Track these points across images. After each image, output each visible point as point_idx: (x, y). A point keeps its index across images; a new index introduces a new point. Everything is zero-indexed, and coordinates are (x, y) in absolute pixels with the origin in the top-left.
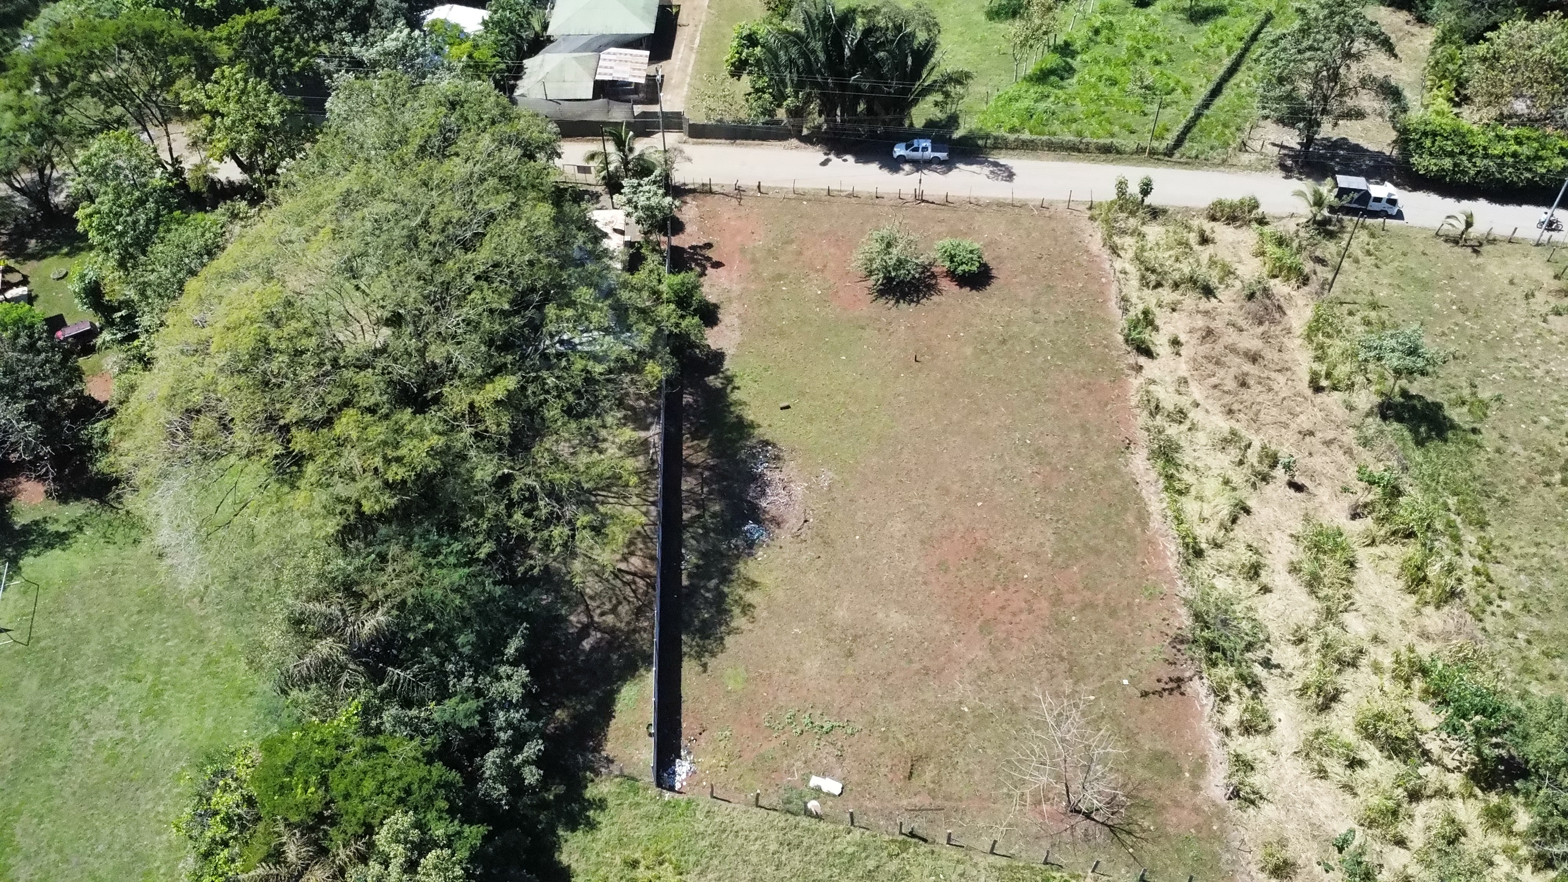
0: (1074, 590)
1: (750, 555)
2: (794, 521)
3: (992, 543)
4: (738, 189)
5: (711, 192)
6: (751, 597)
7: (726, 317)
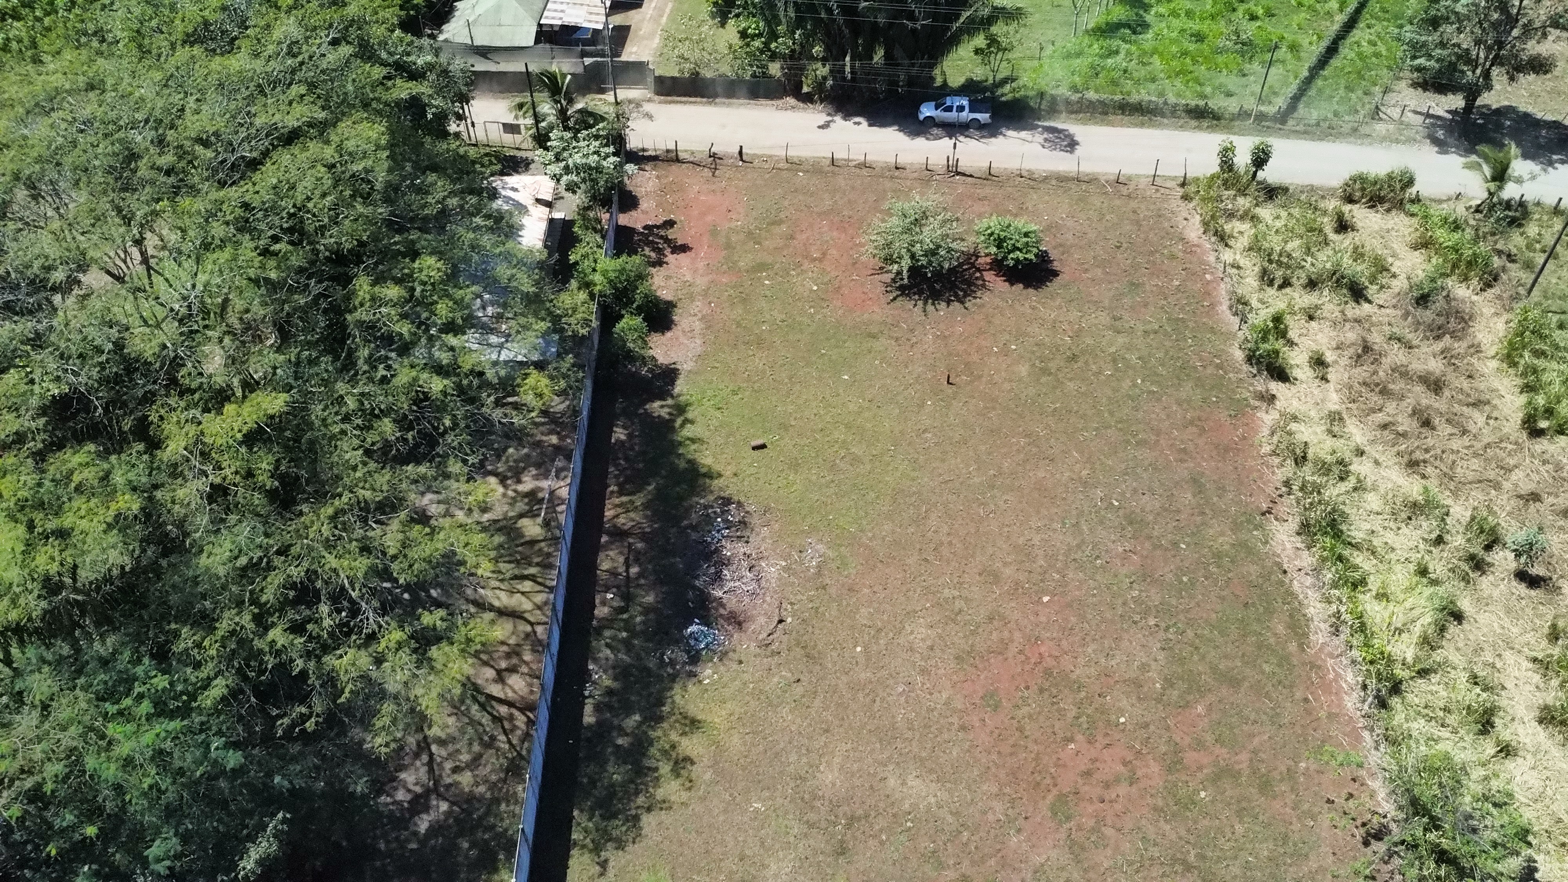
0: (1199, 745)
1: (692, 675)
2: (762, 620)
3: (1066, 662)
4: (713, 155)
5: (677, 160)
6: (690, 745)
7: (683, 319)
